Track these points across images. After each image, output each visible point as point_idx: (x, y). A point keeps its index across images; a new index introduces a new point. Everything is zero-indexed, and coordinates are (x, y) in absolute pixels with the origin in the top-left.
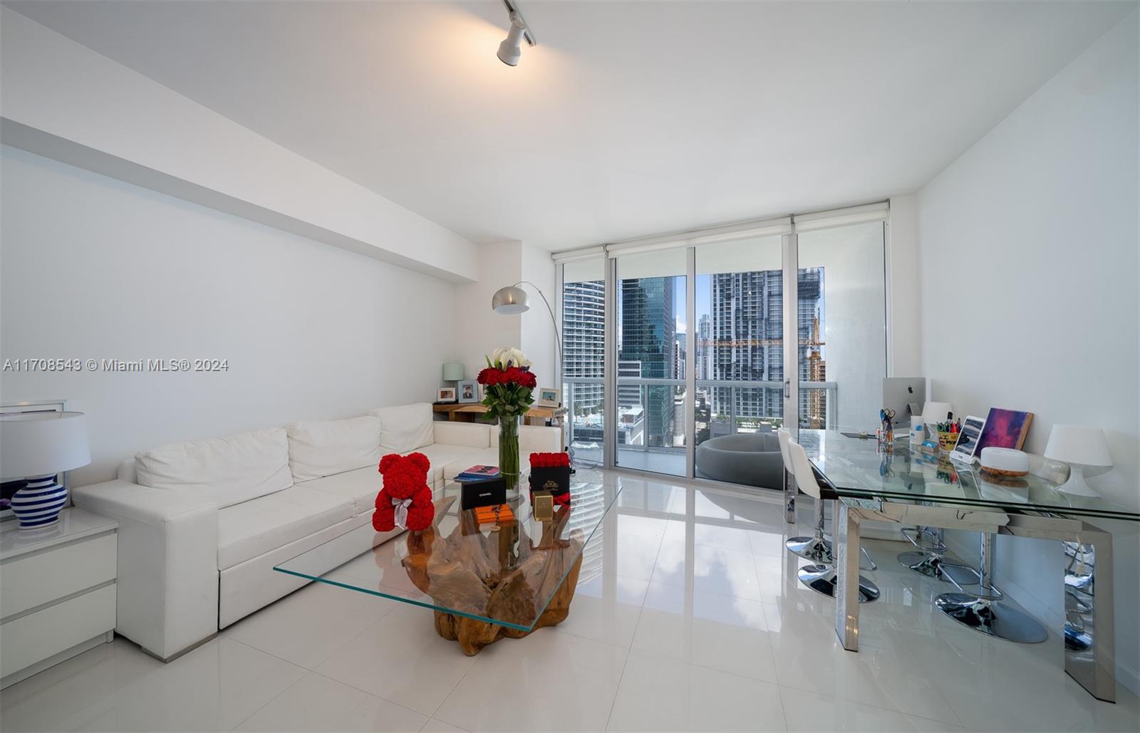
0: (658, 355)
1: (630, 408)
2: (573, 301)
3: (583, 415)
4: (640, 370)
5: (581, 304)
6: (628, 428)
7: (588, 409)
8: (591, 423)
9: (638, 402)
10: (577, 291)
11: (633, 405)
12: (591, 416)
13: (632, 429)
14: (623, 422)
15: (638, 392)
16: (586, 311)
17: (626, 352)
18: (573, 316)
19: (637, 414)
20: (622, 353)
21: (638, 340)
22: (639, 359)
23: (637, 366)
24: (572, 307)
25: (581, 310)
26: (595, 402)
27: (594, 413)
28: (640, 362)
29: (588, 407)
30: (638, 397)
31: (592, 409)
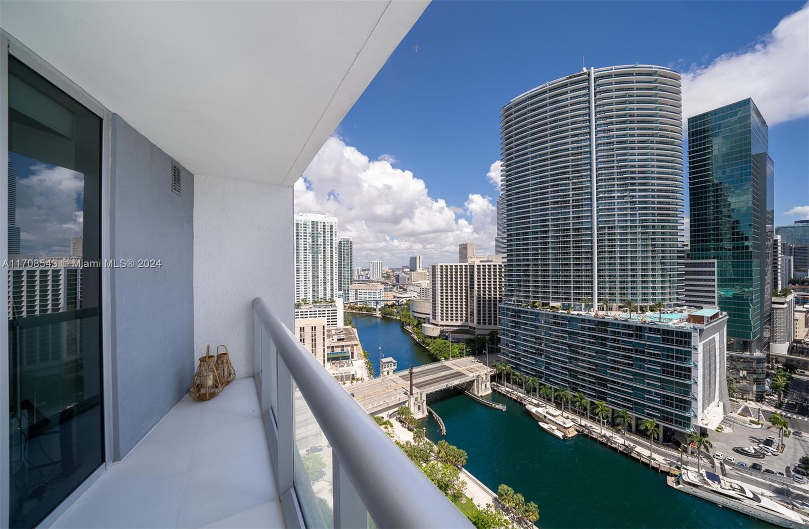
0: (746, 253)
1: (701, 308)
2: (626, 206)
3: (639, 312)
4: (716, 269)
5: (636, 208)
6: (695, 329)
7: (646, 306)
8: (648, 320)
9: (714, 303)
10: (630, 196)
11: (704, 306)
12: (649, 313)
13: (701, 331)
14: (690, 322)
15: (714, 292)
16: (642, 214)
17: (695, 251)
18: (626, 220)
19: (710, 315)
20: (689, 252)
21: (712, 237)
22: (714, 258)
23: (712, 265)
24: (625, 212)
25: (636, 214)
26: (654, 300)
27: (652, 311)
28: (716, 261)
29: (646, 304)
30: (714, 297)
31: (650, 307)
